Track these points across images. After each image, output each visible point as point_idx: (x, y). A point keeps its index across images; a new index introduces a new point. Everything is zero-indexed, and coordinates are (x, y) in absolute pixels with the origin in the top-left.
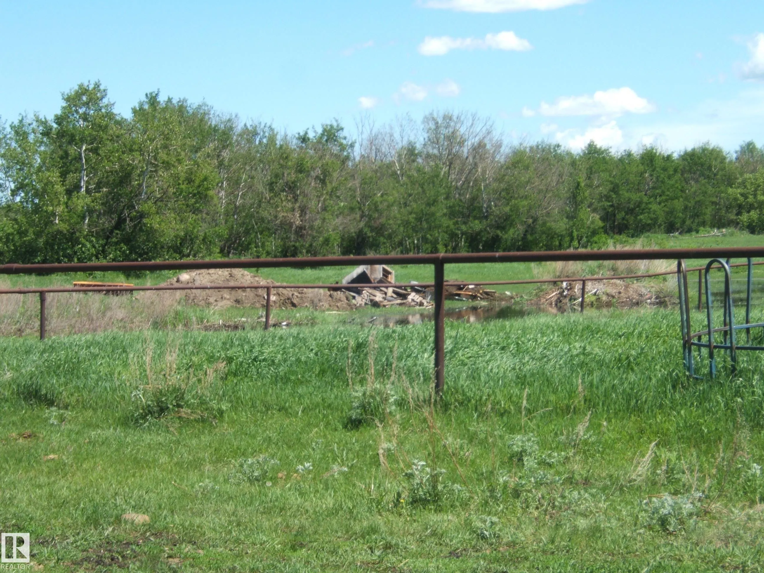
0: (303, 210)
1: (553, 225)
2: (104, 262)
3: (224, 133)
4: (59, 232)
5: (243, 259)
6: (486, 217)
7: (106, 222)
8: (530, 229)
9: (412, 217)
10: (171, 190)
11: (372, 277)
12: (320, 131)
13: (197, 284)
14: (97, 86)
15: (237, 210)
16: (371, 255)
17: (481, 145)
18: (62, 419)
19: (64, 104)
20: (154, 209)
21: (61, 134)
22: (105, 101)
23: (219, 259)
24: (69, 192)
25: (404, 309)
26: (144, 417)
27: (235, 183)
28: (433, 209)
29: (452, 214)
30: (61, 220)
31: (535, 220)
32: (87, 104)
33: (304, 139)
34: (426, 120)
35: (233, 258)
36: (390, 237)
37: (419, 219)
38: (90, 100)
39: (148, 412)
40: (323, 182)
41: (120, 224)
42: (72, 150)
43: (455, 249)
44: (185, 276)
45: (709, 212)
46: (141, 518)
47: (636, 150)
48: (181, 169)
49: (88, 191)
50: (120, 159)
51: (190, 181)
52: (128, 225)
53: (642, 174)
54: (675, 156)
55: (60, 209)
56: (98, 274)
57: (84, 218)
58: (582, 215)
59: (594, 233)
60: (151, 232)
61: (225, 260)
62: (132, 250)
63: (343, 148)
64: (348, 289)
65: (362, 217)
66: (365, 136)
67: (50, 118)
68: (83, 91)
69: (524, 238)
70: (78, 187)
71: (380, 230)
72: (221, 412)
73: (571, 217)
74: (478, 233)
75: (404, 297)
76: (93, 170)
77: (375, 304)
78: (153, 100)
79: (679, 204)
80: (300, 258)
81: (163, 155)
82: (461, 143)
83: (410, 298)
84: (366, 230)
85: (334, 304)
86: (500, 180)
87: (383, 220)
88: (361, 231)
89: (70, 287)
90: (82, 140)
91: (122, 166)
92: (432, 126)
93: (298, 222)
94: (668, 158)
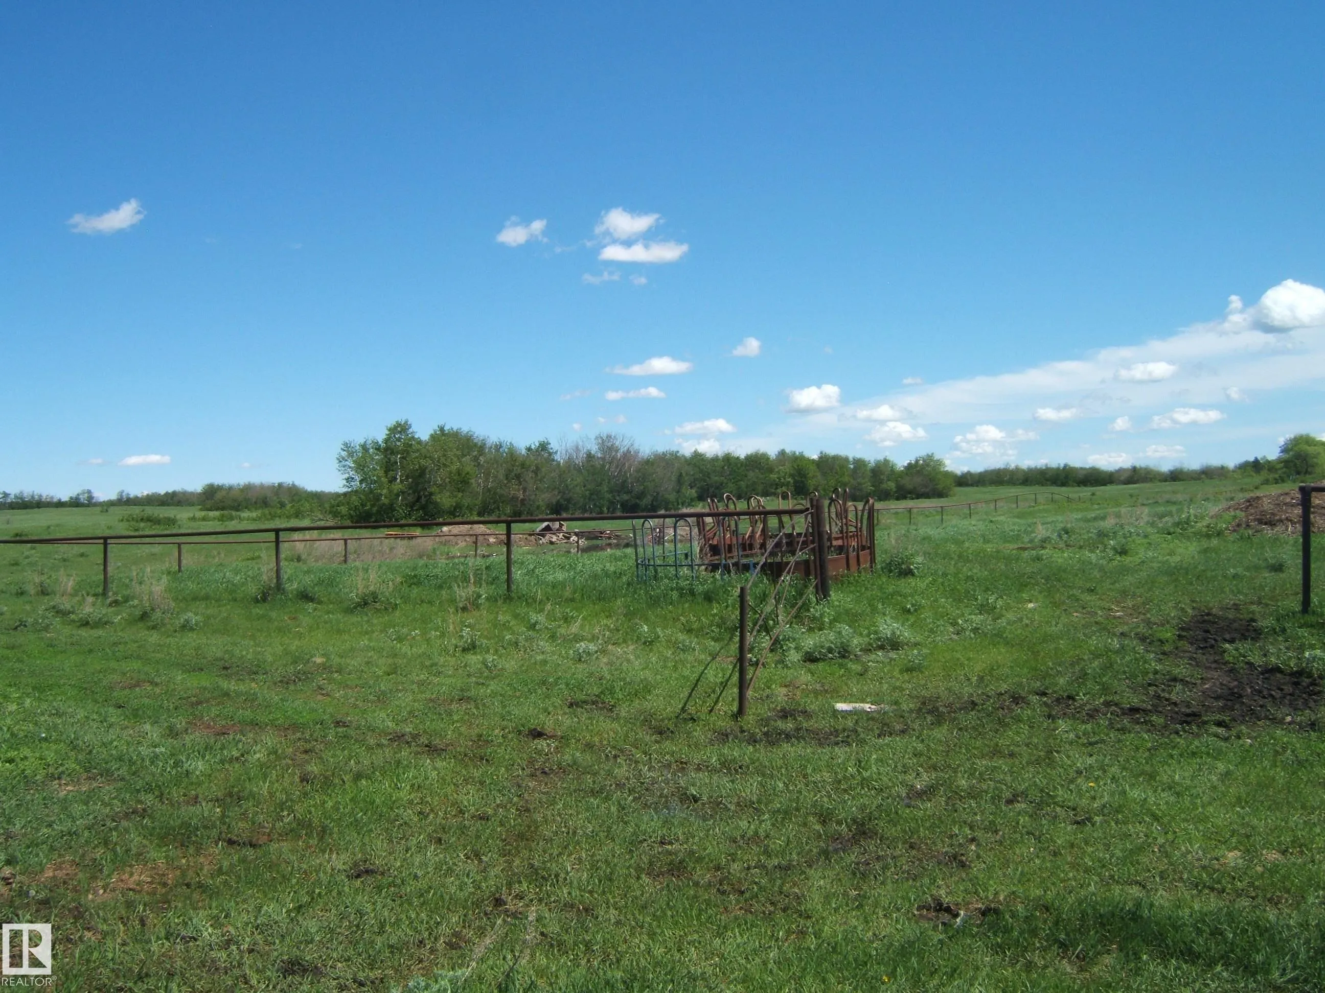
0: (525, 490)
1: (667, 496)
2: (410, 522)
3: (481, 447)
4: (384, 504)
5: (491, 518)
6: (631, 492)
7: (411, 498)
8: (655, 499)
9: (587, 493)
10: (447, 480)
11: (553, 527)
12: (537, 445)
13: (452, 533)
14: (406, 422)
15: (489, 490)
16: (564, 515)
17: (628, 451)
18: (315, 609)
19: (388, 432)
20: (437, 491)
21: (386, 449)
22: (411, 430)
23: (476, 518)
24: (390, 482)
25: (567, 545)
26: (355, 608)
27: (487, 474)
28: (599, 488)
29: (611, 491)
30: (386, 498)
31: (658, 494)
32: (400, 432)
33: (529, 449)
34: (596, 438)
35: (486, 518)
36: (575, 504)
37: (591, 494)
38: (402, 430)
39: (358, 605)
40: (536, 474)
41: (419, 499)
42: (393, 458)
43: (613, 512)
44: (445, 529)
45: (760, 488)
46: (319, 660)
47: (720, 454)
48: (454, 468)
49: (402, 481)
50: (419, 463)
51: (459, 475)
52: (423, 500)
53: (723, 468)
54: (742, 457)
55: (385, 491)
56: (406, 528)
57: (398, 496)
58: (683, 491)
59: (692, 500)
60: (436, 504)
61: (482, 519)
62: (426, 514)
63: (550, 454)
64: (538, 534)
65: (559, 493)
66: (563, 447)
67: (380, 440)
68: (398, 425)
69: (652, 505)
70: (396, 479)
71: (569, 500)
72: (396, 605)
73: (678, 492)
74: (627, 501)
75: (568, 538)
76: (403, 467)
77: (552, 543)
78: (442, 429)
79: (743, 484)
80: (523, 518)
81: (443, 460)
82: (617, 451)
83: (572, 539)
84: (562, 500)
85: (528, 543)
86: (638, 471)
87: (571, 494)
88: (558, 501)
89: (380, 536)
90: (398, 453)
91: (420, 466)
92: (600, 441)
93: (522, 497)
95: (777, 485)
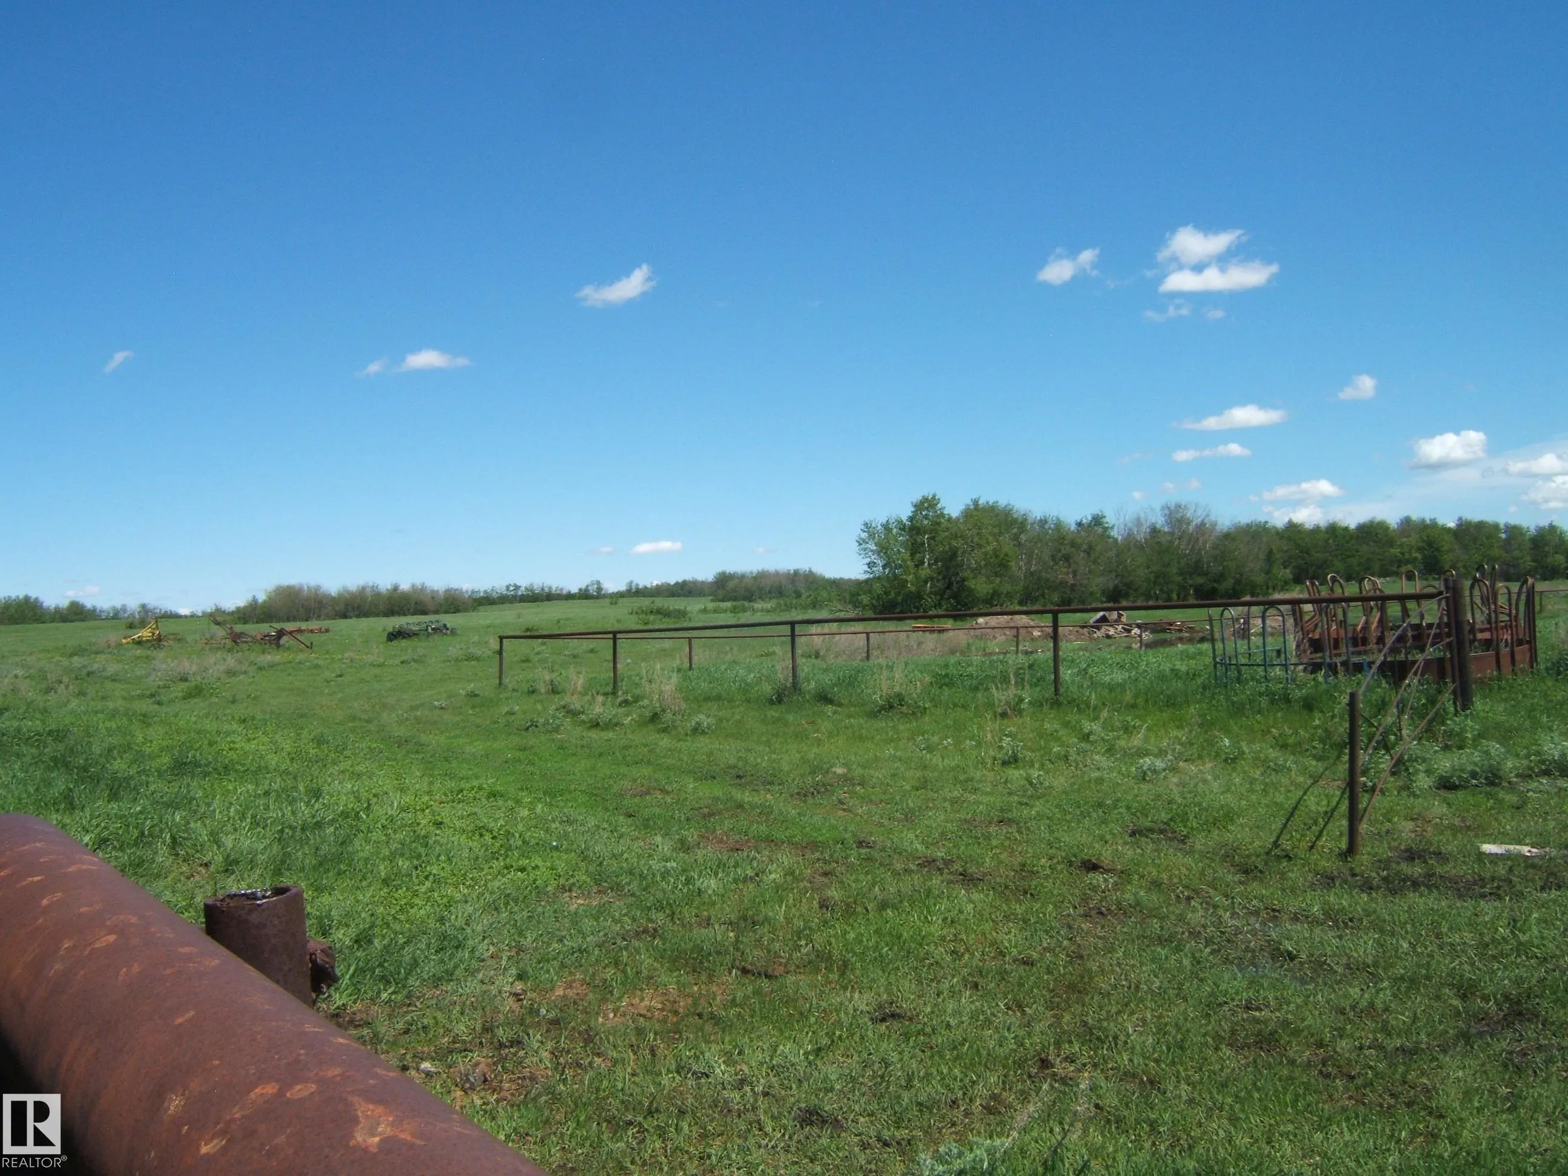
0: (1075, 573)
1: (1253, 578)
2: (940, 612)
3: (1021, 523)
4: (911, 592)
6: (1207, 574)
7: (940, 585)
8: (1238, 582)
9: (1152, 576)
10: (983, 563)
11: (1110, 618)
12: (1090, 518)
13: (989, 625)
14: (934, 497)
15: (1032, 574)
16: (1124, 603)
17: (1203, 524)
18: (835, 713)
19: (913, 509)
20: (971, 575)
21: (912, 529)
22: (939, 506)
23: (1018, 608)
24: (917, 566)
25: (1128, 639)
26: (880, 711)
27: (1030, 557)
28: (1167, 570)
29: (1181, 573)
30: (912, 584)
31: (1241, 575)
32: (927, 509)
33: (1079, 524)
34: (1163, 508)
36: (1136, 590)
37: (1157, 577)
38: (930, 505)
39: (882, 708)
40: (1088, 554)
41: (949, 586)
42: (919, 539)
43: (1185, 599)
44: (981, 620)
45: (1376, 567)
46: (840, 771)
47: (1323, 524)
48: (989, 548)
49: (930, 565)
50: (949, 544)
51: (997, 556)
52: (955, 587)
55: (911, 577)
56: (936, 620)
57: (926, 583)
58: (1274, 571)
59: (1286, 583)
60: (971, 591)
62: (958, 603)
63: (1106, 529)
64: (1092, 627)
65: (1117, 576)
66: (1121, 520)
67: (904, 518)
68: (925, 500)
69: (1234, 589)
70: (923, 563)
71: (1129, 585)
72: (925, 709)
73: (1268, 573)
74: (1202, 585)
75: (1129, 631)
76: (932, 551)
77: (1108, 637)
79: (1354, 561)
81: (977, 539)
82: (1189, 524)
83: (1133, 632)
84: (1120, 585)
85: (1079, 637)
86: (1215, 547)
87: (1131, 578)
88: (1116, 586)
89: (907, 628)
90: (925, 533)
91: (951, 548)
92: (1167, 512)
93: (1072, 582)
94: (1346, 529)
95: (1400, 561)
